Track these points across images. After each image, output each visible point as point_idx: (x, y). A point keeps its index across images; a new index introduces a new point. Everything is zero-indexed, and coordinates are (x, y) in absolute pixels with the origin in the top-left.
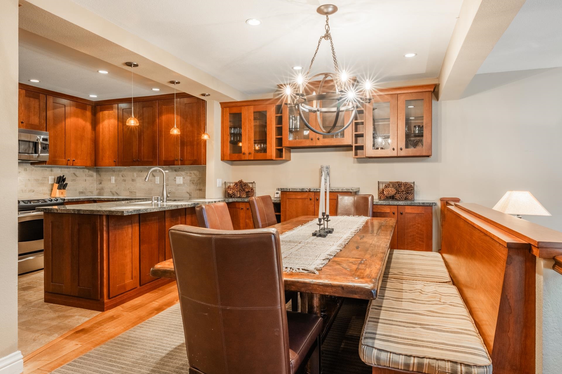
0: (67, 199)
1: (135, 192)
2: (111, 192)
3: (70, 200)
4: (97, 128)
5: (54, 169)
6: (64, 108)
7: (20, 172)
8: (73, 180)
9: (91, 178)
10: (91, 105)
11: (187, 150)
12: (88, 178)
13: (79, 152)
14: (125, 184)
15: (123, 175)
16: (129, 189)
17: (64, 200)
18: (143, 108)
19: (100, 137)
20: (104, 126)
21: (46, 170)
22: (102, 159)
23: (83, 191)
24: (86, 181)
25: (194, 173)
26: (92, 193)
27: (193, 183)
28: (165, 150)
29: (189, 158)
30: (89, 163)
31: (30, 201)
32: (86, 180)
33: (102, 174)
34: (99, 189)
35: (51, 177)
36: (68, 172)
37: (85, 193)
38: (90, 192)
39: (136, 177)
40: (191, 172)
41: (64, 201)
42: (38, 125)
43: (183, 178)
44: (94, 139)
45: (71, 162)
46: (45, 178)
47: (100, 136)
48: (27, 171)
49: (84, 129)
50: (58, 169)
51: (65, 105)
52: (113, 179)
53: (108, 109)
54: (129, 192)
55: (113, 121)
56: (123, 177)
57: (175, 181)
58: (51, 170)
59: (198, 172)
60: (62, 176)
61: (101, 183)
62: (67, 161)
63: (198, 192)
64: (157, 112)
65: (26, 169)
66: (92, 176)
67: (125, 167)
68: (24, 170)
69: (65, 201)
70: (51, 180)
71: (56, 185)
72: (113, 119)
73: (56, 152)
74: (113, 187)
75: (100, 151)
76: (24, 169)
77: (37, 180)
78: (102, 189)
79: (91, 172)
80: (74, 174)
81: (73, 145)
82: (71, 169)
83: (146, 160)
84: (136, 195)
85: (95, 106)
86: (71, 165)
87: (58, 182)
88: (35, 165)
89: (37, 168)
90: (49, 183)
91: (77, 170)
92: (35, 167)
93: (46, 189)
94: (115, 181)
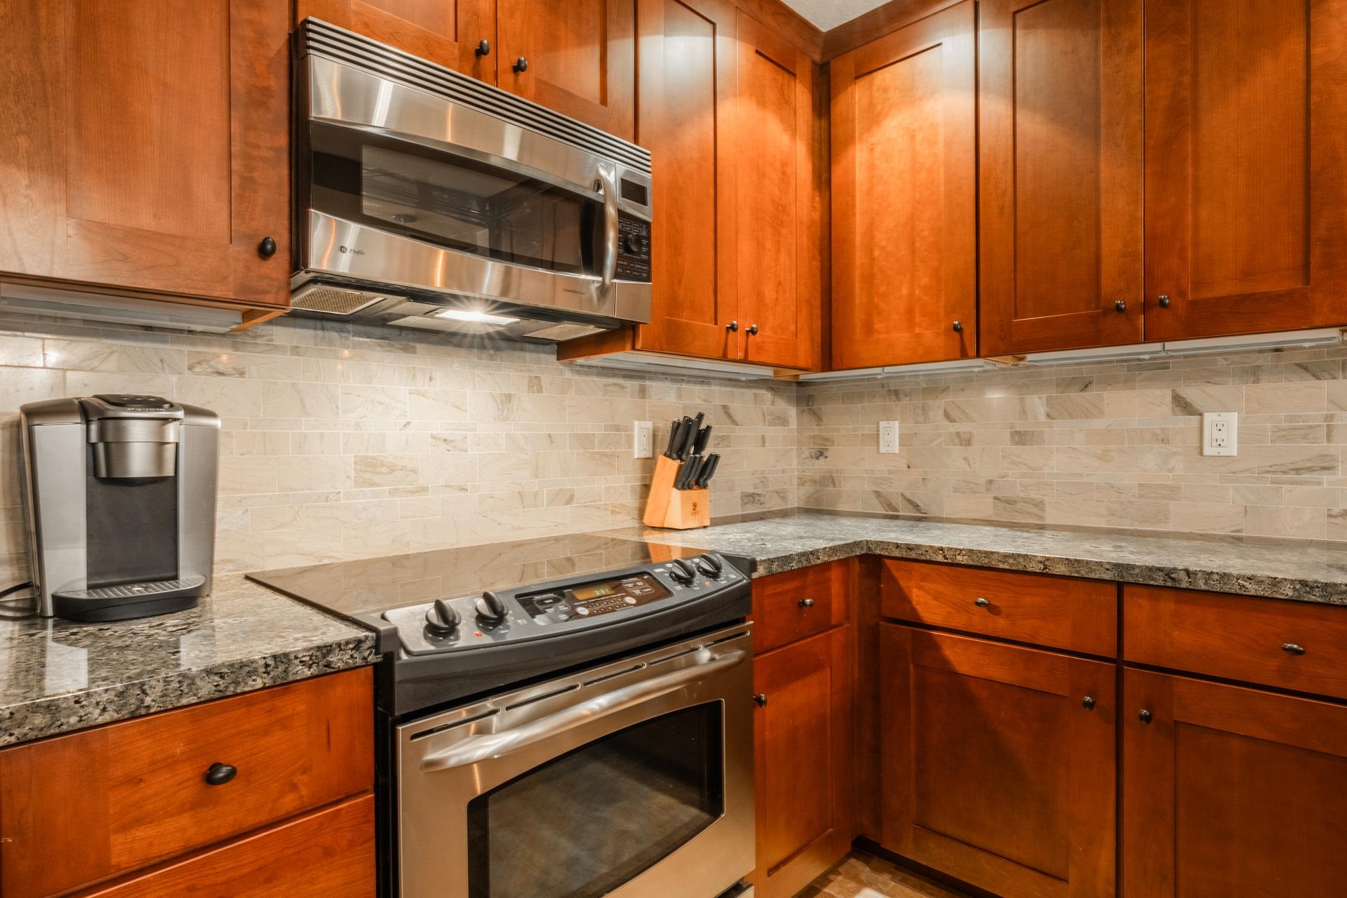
1: (1040, 505)
2: (878, 494)
3: (774, 566)
5: (655, 387)
6: (712, 39)
7: (509, 397)
8: (725, 438)
9: (780, 431)
10: (811, 58)
12: (770, 431)
13: (769, 292)
14: (965, 459)
15: (954, 413)
17: (754, 566)
21: (622, 387)
22: (869, 328)
23: (757, 491)
24: (763, 443)
26: (783, 498)
30: (804, 351)
31: (568, 594)
32: (763, 437)
33: (833, 409)
34: (814, 481)
35: (642, 423)
36: (705, 401)
37: (762, 499)
38: (777, 492)
39: (1042, 417)
41: (755, 575)
42: (596, 103)
45: (743, 339)
46: (617, 428)
48: (540, 390)
49: (785, 173)
50: (668, 384)
51: (713, 24)
53: (904, 51)
56: (952, 420)
58: (640, 391)
60: (693, 417)
62: (724, 331)
66: (782, 421)
68: (530, 387)
70: (642, 438)
71: (668, 468)
72: (940, 95)
73: (680, 282)
74: (890, 472)
76: (531, 378)
77: (584, 441)
78: (830, 480)
79: (781, 405)
80: (725, 409)
81: (745, 248)
82: (713, 388)
84: (1042, 518)
85: (827, 64)
86: (740, 355)
87: (676, 451)
88: (580, 361)
89: (584, 378)
90: (632, 453)
91: (736, 391)
92: (579, 372)
93: (623, 485)
94: (900, 445)
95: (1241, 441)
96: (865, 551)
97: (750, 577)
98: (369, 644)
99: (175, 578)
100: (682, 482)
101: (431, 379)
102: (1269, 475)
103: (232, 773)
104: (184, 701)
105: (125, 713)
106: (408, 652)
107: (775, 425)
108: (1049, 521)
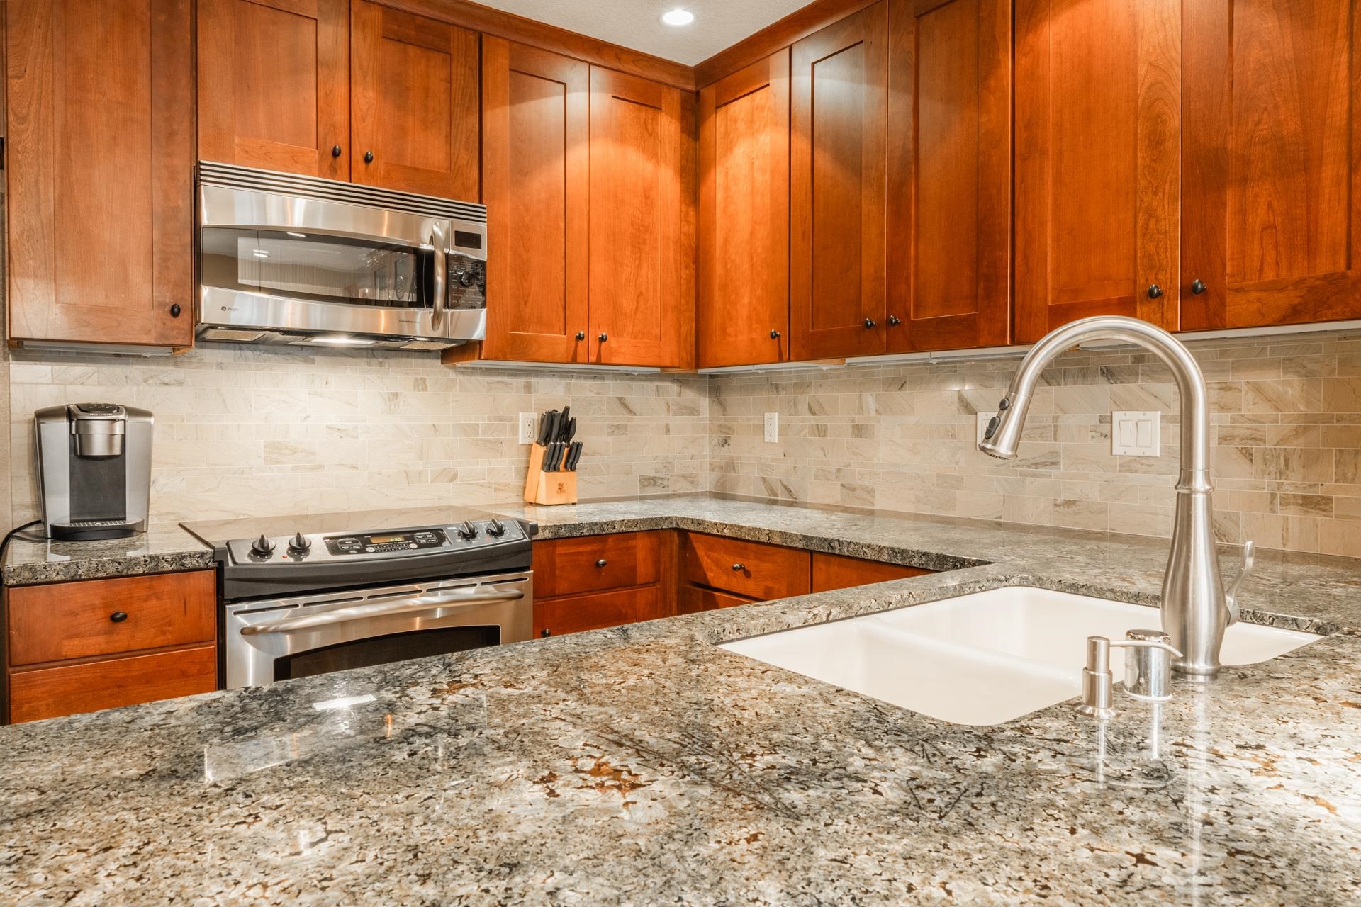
0: (546, 528)
1: (871, 491)
2: (763, 480)
3: (562, 532)
4: (704, 191)
5: (540, 383)
6: (563, 97)
7: (396, 395)
8: (618, 427)
9: (687, 420)
10: (683, 90)
11: (1242, 212)
12: (676, 421)
13: (628, 303)
14: (822, 449)
15: (815, 408)
16: (839, 470)
17: (534, 529)
18: (919, 17)
19: (715, 230)
20: (731, 173)
21: (506, 384)
22: (724, 330)
23: (658, 475)
24: (668, 430)
25: (1258, 389)
26: (692, 482)
27: (1249, 456)
28: (1057, 239)
29: (1261, 270)
30: (669, 352)
31: (363, 540)
32: (667, 426)
33: (732, 399)
34: (721, 467)
35: (527, 414)
36: (598, 394)
37: (665, 483)
38: (685, 477)
39: (873, 413)
40: (1230, 378)
41: (534, 538)
42: (442, 171)
43: (1163, 417)
44: (694, 246)
45: (594, 346)
46: (501, 419)
47: (714, 223)
48: (425, 388)
49: (648, 196)
50: (556, 380)
51: (565, 85)
52: (773, 421)
53: (748, 87)
54: (842, 485)
55: (768, 139)
56: (814, 414)
57: (1109, 436)
58: (525, 387)
59: (1295, 379)
61: (725, 442)
62: (573, 343)
63: (1293, 514)
65: (424, 380)
66: (693, 411)
67: (824, 366)
68: (416, 386)
69: (540, 536)
70: (526, 427)
71: (539, 452)
72: (768, 129)
73: (526, 303)
74: (773, 460)
75: (717, 294)
76: (416, 379)
77: (469, 429)
78: (730, 467)
79: (690, 395)
80: (621, 400)
81: (599, 267)
82: (607, 382)
83: (931, 315)
84: (872, 504)
85: (698, 93)
86: (593, 358)
87: (545, 439)
88: (459, 364)
89: (468, 377)
90: (518, 440)
91: (634, 384)
92: (463, 373)
93: (505, 467)
94: (779, 435)
96: (674, 525)
97: (530, 537)
98: (208, 556)
99: (124, 519)
100: (550, 465)
101: (327, 383)
102: (1018, 469)
103: (125, 617)
104: (99, 575)
105: (68, 577)
106: (234, 562)
107: (683, 414)
108: (878, 506)
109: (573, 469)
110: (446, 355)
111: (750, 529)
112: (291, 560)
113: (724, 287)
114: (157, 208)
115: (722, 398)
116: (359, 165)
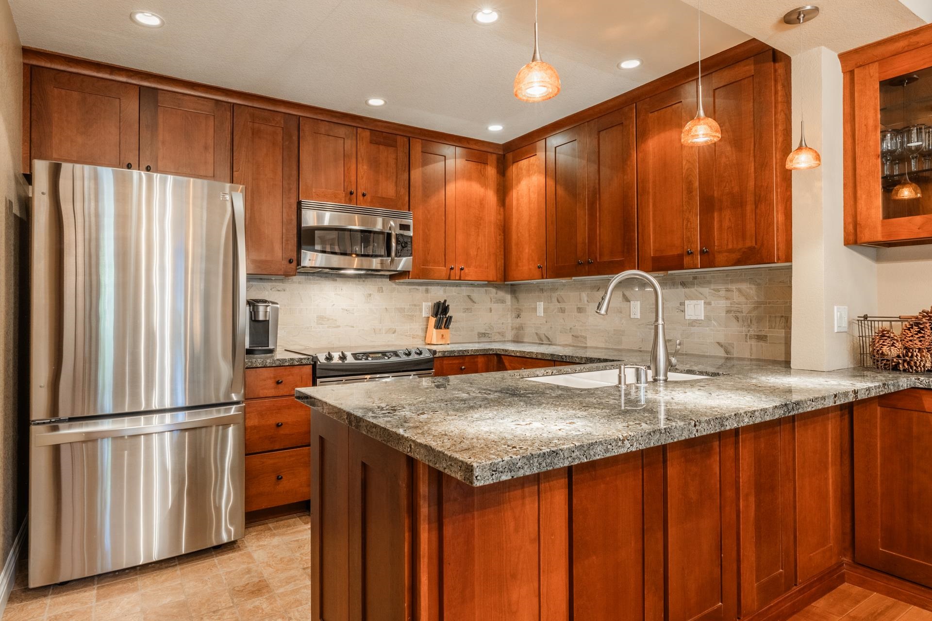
0: (439, 352)
1: (585, 338)
2: (537, 333)
3: (446, 353)
4: (507, 200)
5: (433, 289)
6: (444, 162)
7: (370, 295)
8: (467, 309)
9: (500, 306)
10: (497, 154)
11: (720, 221)
12: (494, 306)
13: (473, 252)
14: (563, 319)
15: (560, 299)
16: (571, 328)
17: (435, 352)
18: (599, 132)
19: (513, 218)
20: (520, 193)
21: (417, 289)
22: (517, 264)
23: (486, 332)
24: (491, 311)
25: (739, 290)
26: (502, 336)
27: (737, 318)
28: (654, 229)
29: (727, 245)
30: (492, 274)
31: (366, 355)
32: (490, 308)
33: (522, 296)
34: (516, 328)
35: (426, 303)
36: (458, 293)
37: (490, 336)
38: (499, 333)
39: (585, 302)
40: (730, 287)
41: (435, 356)
42: (393, 198)
43: (704, 303)
44: (503, 225)
45: (458, 272)
46: (415, 305)
47: (512, 215)
48: (382, 292)
49: (482, 203)
50: (439, 287)
51: (445, 156)
52: (541, 306)
53: (527, 155)
54: (573, 335)
55: (536, 179)
56: (559, 302)
57: (683, 311)
58: (426, 291)
59: (753, 286)
60: (442, 302)
61: (518, 316)
62: (449, 271)
63: (753, 342)
64: (633, 134)
65: (382, 288)
66: (503, 301)
67: (563, 281)
68: (378, 291)
69: (437, 355)
70: (426, 309)
71: (433, 320)
72: (536, 174)
73: (428, 254)
74: (541, 324)
75: (514, 247)
76: (379, 288)
77: (401, 310)
78: (520, 328)
79: (501, 294)
80: (469, 296)
81: (460, 237)
82: (463, 288)
83: (606, 259)
84: (586, 344)
85: (504, 155)
86: (457, 278)
87: (436, 314)
88: (397, 281)
89: (400, 287)
90: (422, 315)
91: (475, 288)
92: (398, 285)
93: (417, 327)
94: (544, 312)
95: (641, 313)
96: (495, 352)
97: (433, 356)
98: (311, 359)
99: (268, 346)
100: (438, 326)
101: (342, 290)
102: (648, 326)
103: (282, 382)
104: (273, 365)
105: (263, 366)
106: (320, 362)
107: (498, 303)
108: (588, 345)
109: (448, 328)
110: (392, 277)
111: (528, 353)
112: (340, 362)
113: (517, 244)
114: (285, 220)
115: (517, 295)
116: (360, 198)
